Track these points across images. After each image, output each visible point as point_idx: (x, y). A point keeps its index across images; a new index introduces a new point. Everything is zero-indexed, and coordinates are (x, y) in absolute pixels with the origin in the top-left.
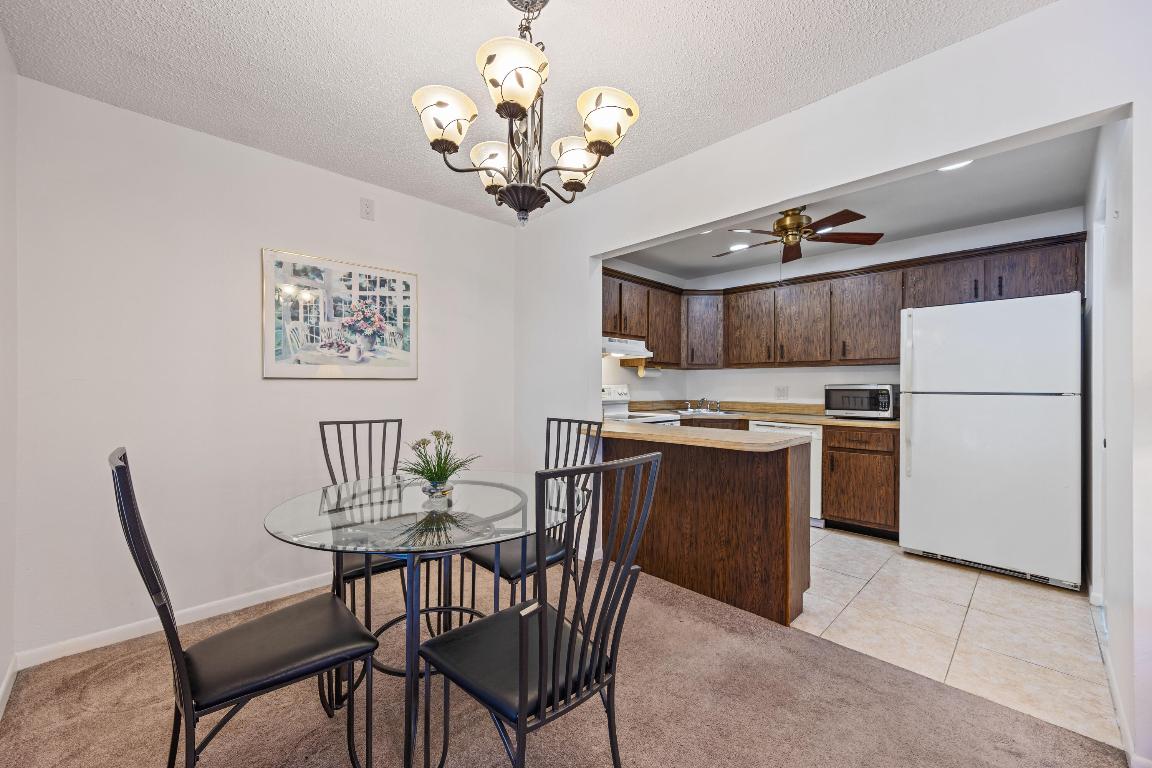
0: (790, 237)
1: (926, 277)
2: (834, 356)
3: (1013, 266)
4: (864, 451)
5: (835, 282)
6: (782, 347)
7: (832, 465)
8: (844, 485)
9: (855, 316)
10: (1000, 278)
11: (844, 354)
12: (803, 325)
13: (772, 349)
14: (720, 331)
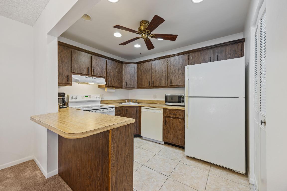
0: (144, 35)
1: (195, 57)
2: (168, 84)
3: (222, 52)
4: (175, 118)
5: (168, 59)
6: (153, 81)
7: (166, 123)
8: (169, 130)
9: (174, 70)
10: (218, 56)
11: (171, 84)
12: (159, 74)
13: (150, 82)
14: (136, 76)
